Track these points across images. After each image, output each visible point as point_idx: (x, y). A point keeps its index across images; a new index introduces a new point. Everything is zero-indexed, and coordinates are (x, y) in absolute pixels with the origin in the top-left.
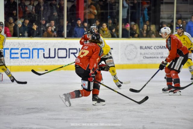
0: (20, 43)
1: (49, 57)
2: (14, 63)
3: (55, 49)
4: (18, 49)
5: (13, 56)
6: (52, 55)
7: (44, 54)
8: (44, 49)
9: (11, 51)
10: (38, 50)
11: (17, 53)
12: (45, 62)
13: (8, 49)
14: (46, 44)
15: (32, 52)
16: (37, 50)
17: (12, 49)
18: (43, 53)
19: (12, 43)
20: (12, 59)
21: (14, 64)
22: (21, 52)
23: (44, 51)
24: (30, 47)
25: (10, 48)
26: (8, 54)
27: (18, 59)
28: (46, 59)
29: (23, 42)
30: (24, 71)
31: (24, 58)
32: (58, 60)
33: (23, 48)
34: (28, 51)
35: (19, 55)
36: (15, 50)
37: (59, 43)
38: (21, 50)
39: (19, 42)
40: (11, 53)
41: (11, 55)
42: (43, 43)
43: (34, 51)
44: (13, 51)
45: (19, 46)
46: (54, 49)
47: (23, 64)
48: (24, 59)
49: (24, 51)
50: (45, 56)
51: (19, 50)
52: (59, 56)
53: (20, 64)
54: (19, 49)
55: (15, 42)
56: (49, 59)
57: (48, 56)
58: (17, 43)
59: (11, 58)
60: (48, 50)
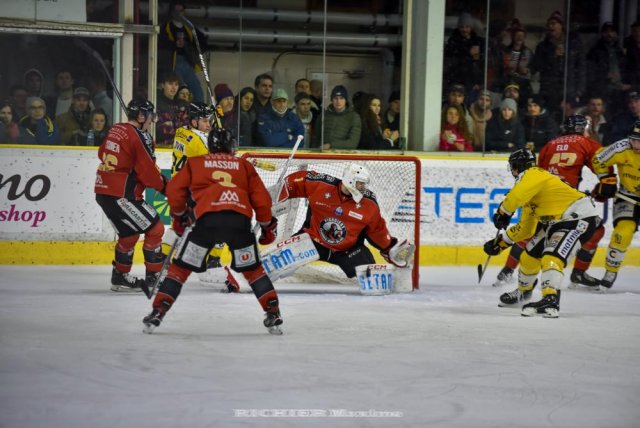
0: (488, 171)
2: (467, 237)
4: (482, 191)
5: (465, 213)
9: (458, 198)
11: (479, 206)
13: (450, 190)
17: (462, 191)
19: (462, 170)
20: (463, 224)
21: (468, 240)
22: (492, 202)
25: (456, 186)
26: (448, 208)
27: (481, 224)
29: (500, 170)
33: (500, 187)
35: (484, 213)
36: (473, 195)
38: (492, 197)
39: (485, 169)
40: (459, 205)
41: (458, 212)
44: (465, 198)
45: (487, 183)
51: (486, 196)
54: (487, 190)
55: (472, 169)
58: (480, 172)
59: (459, 219)
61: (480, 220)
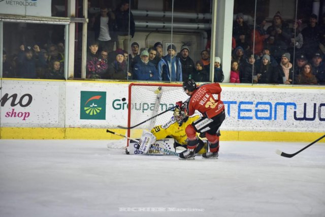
0: (255, 93)
1: (305, 118)
2: (244, 126)
3: (315, 105)
4: (251, 103)
5: (242, 114)
6: (310, 115)
7: (295, 112)
8: (296, 104)
9: (239, 107)
10: (286, 105)
11: (250, 110)
12: (296, 126)
13: (235, 103)
14: (300, 96)
15: (276, 108)
16: (283, 106)
17: (241, 103)
18: (294, 110)
19: (242, 92)
20: (241, 120)
21: (245, 128)
22: (256, 108)
23: (295, 108)
24: (271, 100)
25: (238, 101)
26: (234, 112)
27: (251, 120)
28: (298, 121)
29: (261, 92)
30: (260, 140)
31: (261, 118)
32: (320, 124)
33: (261, 101)
34: (267, 107)
35: (252, 114)
36: (247, 105)
37: (322, 94)
38: (257, 106)
39: (253, 92)
40: (240, 110)
41: (239, 113)
42: (294, 95)
43: (279, 107)
44: (243, 107)
45: (254, 99)
46: (313, 105)
47: (259, 128)
48: (262, 120)
49: (260, 107)
50: (298, 117)
51: (254, 105)
52: (322, 117)
53: (255, 128)
54: (254, 103)
55: (246, 92)
56: (304, 122)
57: (302, 116)
58: (250, 94)
59: (240, 117)
60: (303, 105)
61: (250, 118)
